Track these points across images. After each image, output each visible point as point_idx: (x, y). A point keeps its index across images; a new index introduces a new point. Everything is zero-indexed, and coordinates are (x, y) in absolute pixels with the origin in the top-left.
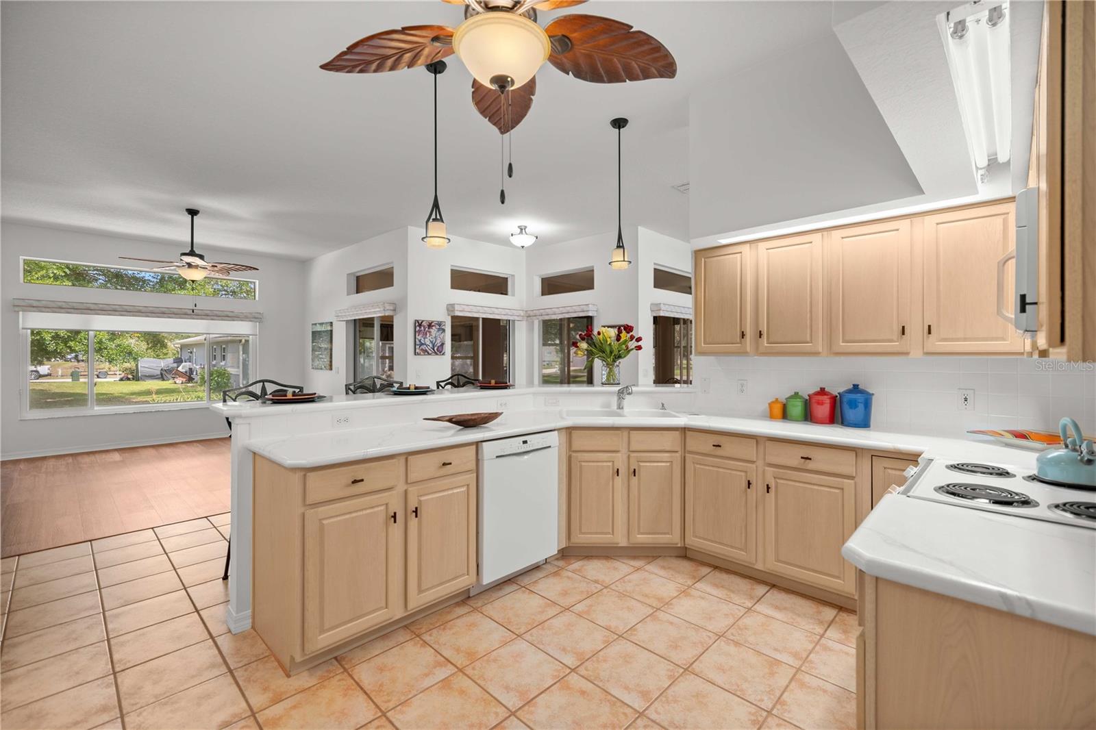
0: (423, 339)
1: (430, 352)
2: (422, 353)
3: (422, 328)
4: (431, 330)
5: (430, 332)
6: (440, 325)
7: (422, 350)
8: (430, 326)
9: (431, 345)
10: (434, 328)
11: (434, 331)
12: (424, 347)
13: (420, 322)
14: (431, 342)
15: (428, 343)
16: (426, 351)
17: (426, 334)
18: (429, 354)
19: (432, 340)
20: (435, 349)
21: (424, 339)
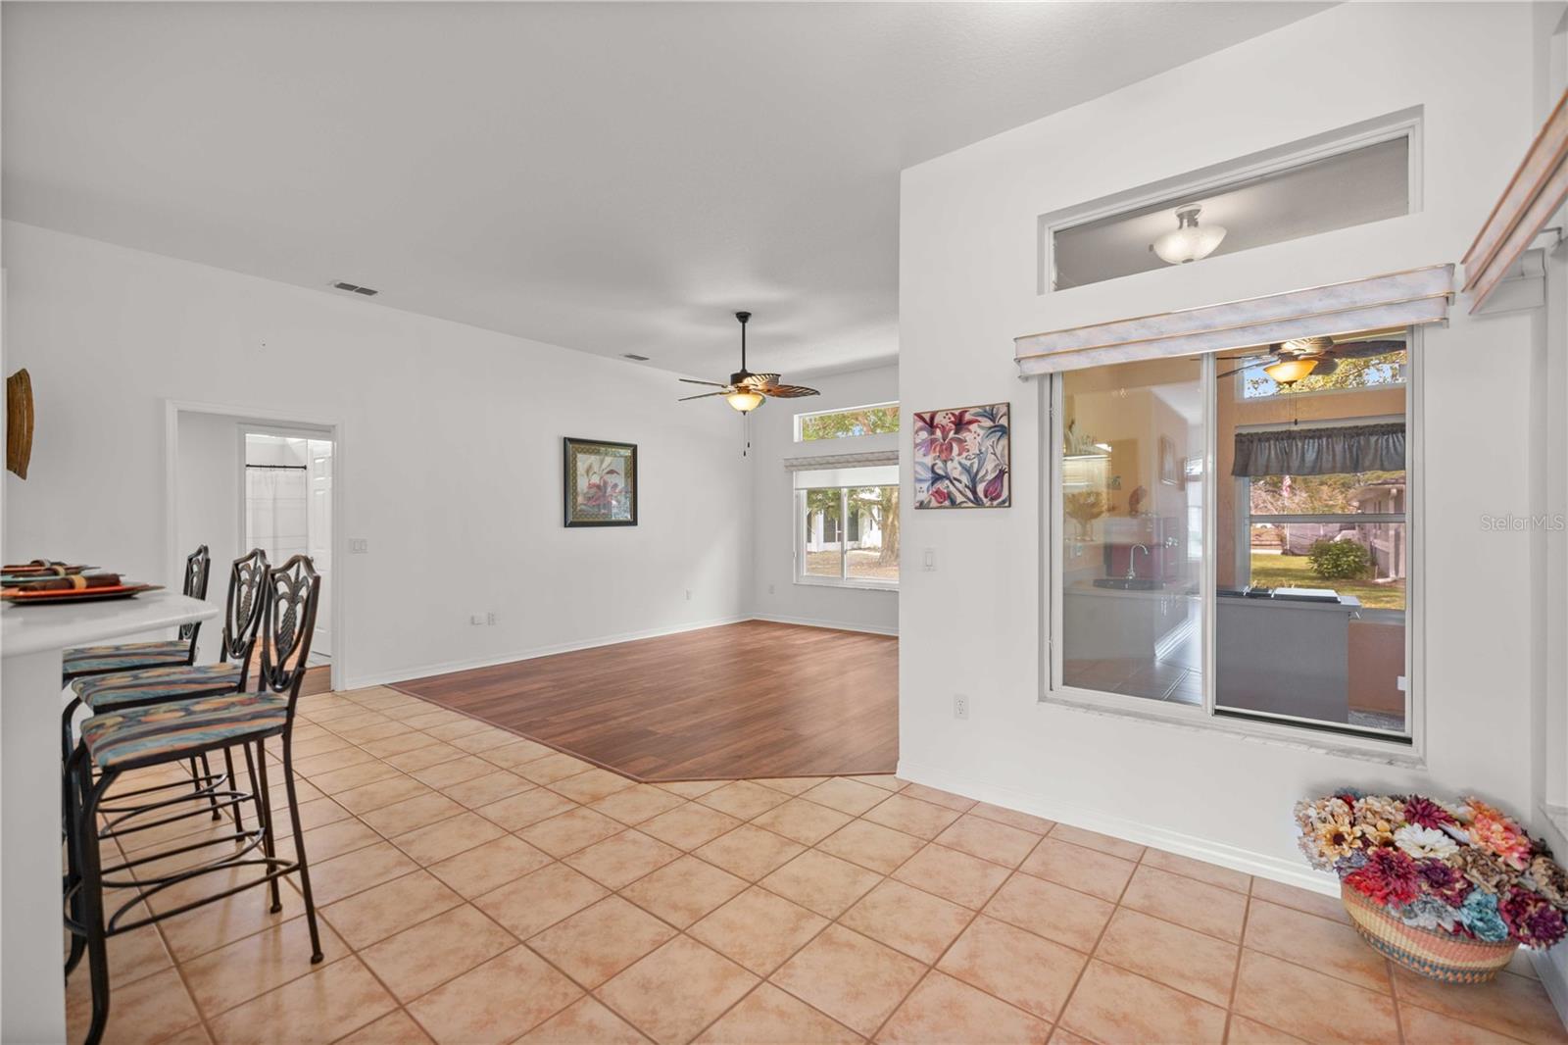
0: (940, 464)
1: (960, 498)
2: (934, 503)
3: (938, 433)
4: (964, 435)
5: (961, 442)
6: (992, 417)
7: (938, 492)
8: (960, 423)
9: (965, 479)
10: (974, 427)
11: (974, 437)
12: (943, 485)
13: (927, 417)
14: (967, 470)
15: (955, 474)
16: (949, 497)
17: (950, 449)
18: (954, 504)
19: (968, 463)
20: (980, 488)
21: (945, 462)
